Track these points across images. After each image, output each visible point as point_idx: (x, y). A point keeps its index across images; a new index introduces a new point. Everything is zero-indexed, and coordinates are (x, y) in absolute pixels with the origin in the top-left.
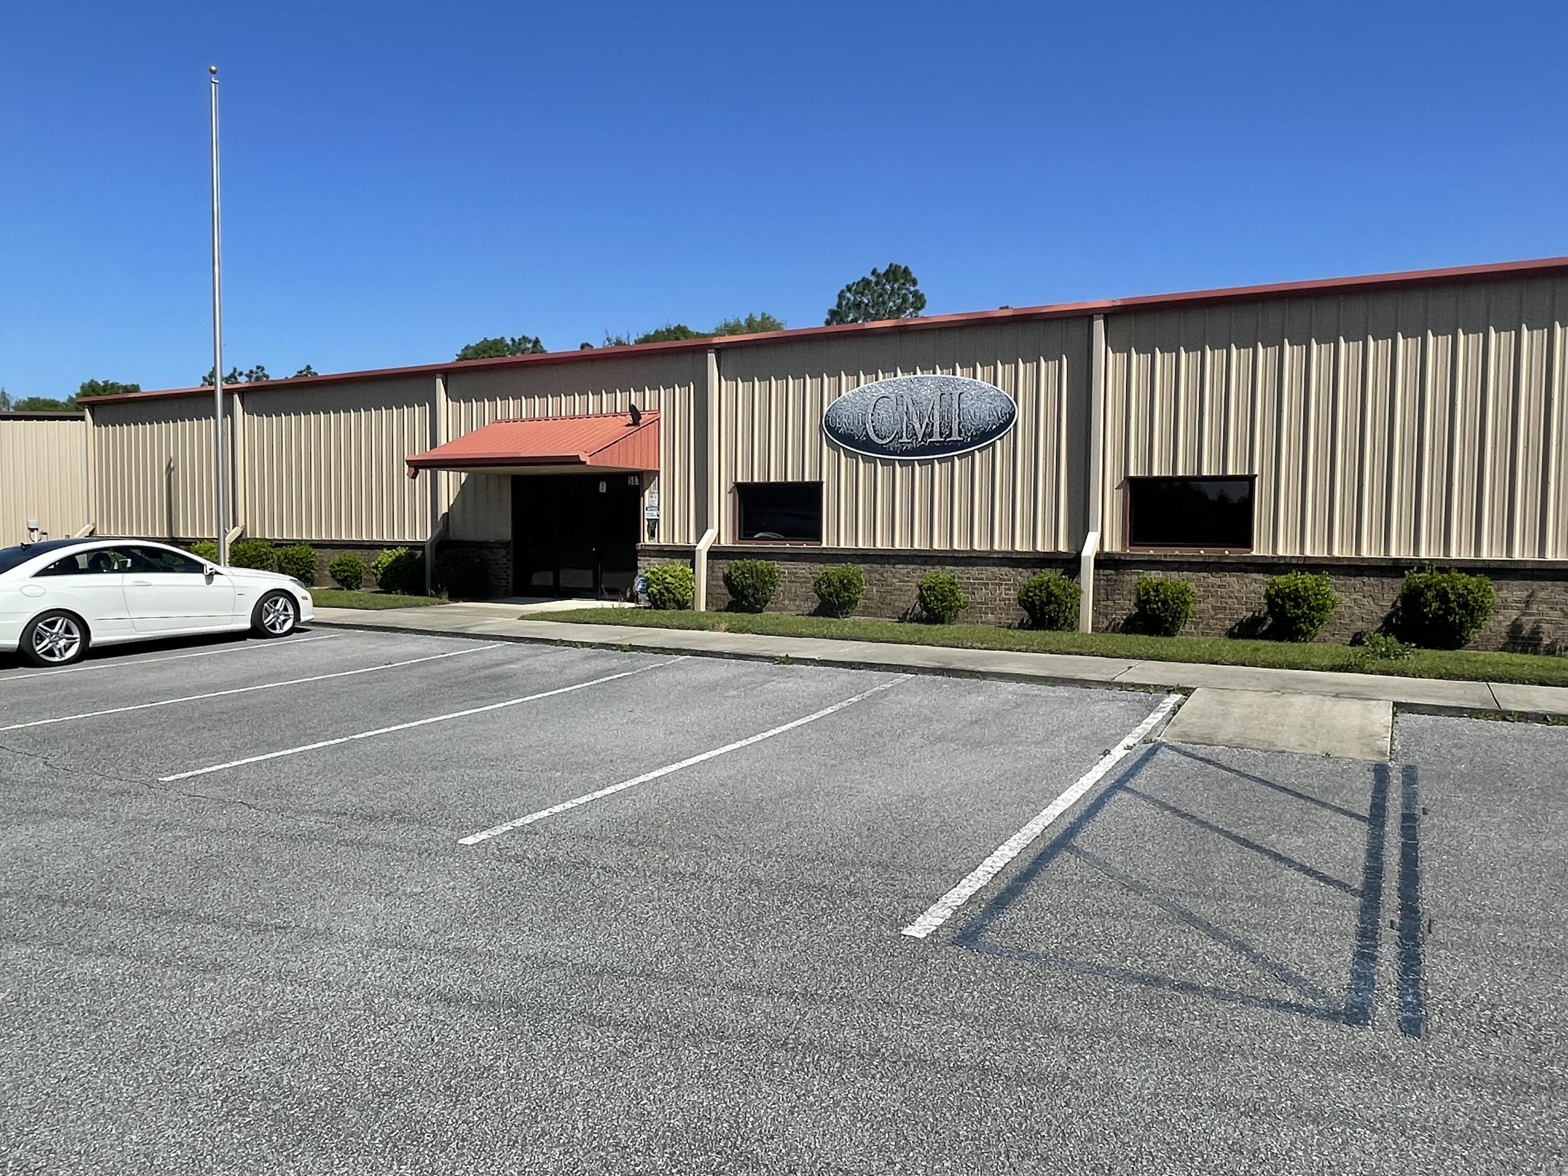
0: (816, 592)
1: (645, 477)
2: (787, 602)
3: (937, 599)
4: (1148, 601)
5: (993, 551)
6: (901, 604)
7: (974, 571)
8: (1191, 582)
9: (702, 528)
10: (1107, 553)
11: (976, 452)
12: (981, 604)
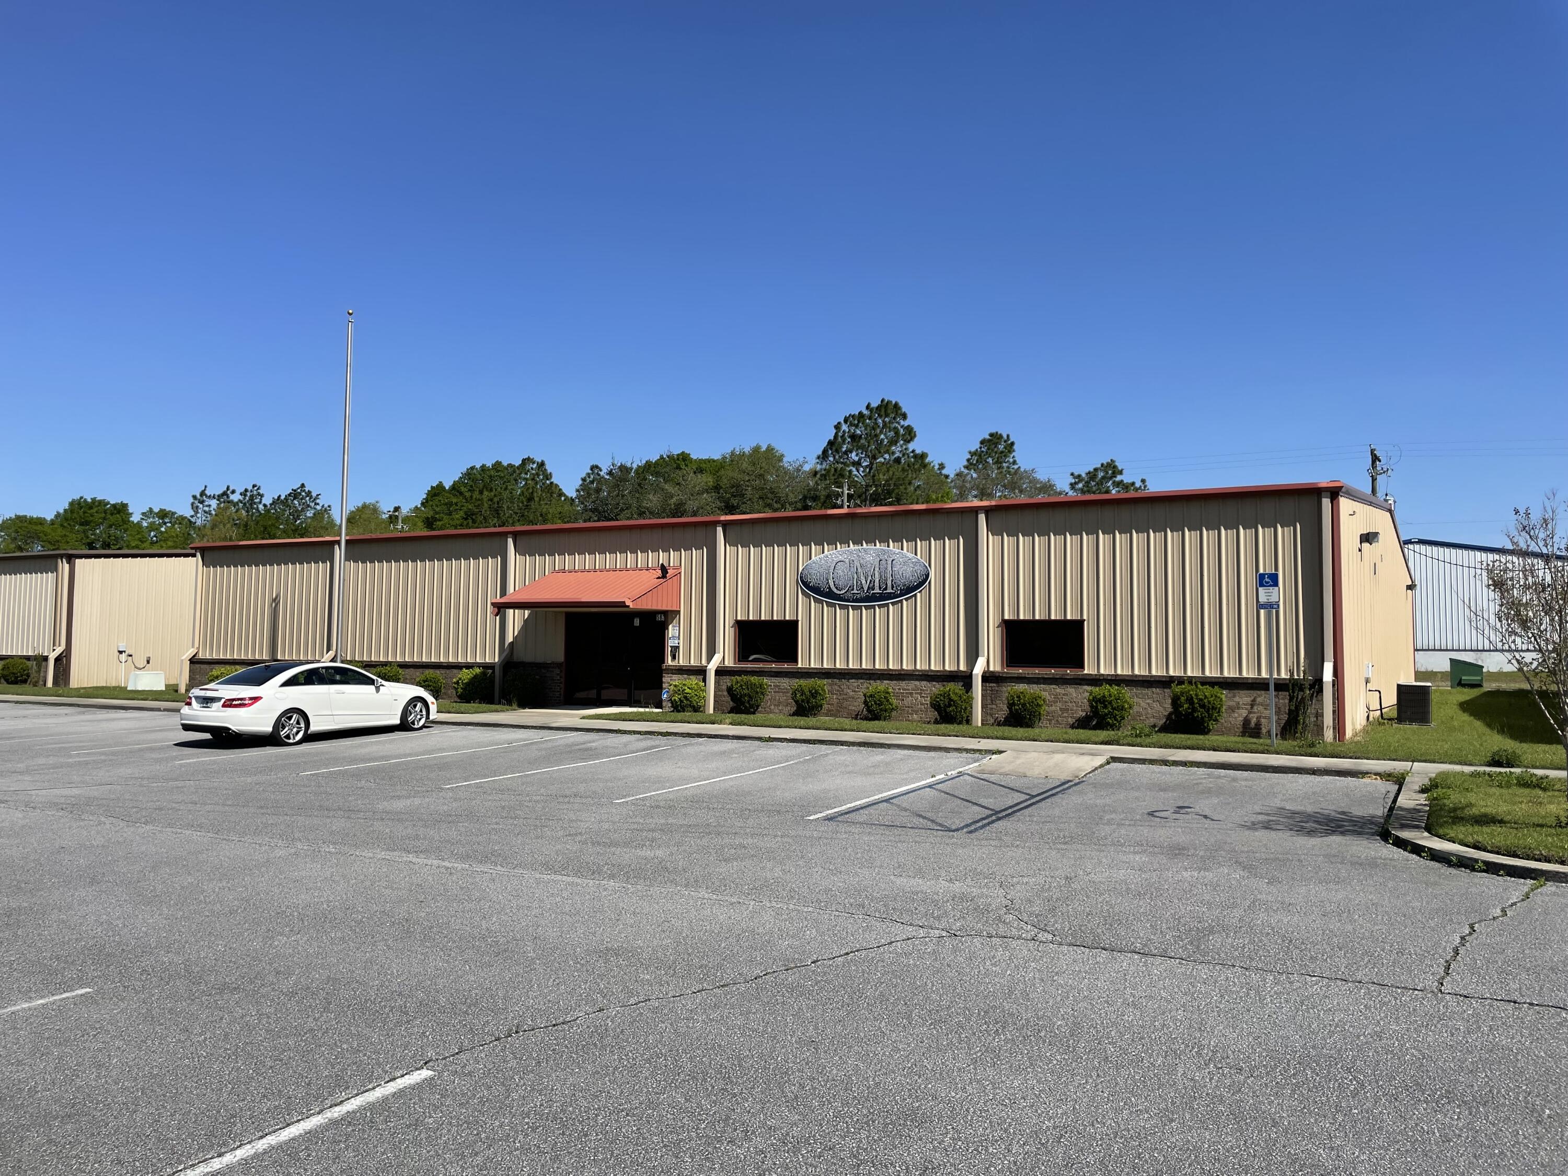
0: (793, 699)
1: (669, 615)
2: (772, 707)
3: (875, 703)
4: (1014, 704)
5: (916, 670)
6: (853, 708)
7: (903, 684)
8: (1045, 692)
9: (711, 653)
10: (991, 672)
11: (904, 601)
12: (909, 707)
